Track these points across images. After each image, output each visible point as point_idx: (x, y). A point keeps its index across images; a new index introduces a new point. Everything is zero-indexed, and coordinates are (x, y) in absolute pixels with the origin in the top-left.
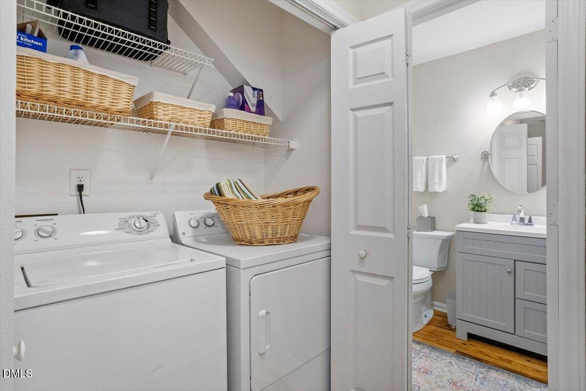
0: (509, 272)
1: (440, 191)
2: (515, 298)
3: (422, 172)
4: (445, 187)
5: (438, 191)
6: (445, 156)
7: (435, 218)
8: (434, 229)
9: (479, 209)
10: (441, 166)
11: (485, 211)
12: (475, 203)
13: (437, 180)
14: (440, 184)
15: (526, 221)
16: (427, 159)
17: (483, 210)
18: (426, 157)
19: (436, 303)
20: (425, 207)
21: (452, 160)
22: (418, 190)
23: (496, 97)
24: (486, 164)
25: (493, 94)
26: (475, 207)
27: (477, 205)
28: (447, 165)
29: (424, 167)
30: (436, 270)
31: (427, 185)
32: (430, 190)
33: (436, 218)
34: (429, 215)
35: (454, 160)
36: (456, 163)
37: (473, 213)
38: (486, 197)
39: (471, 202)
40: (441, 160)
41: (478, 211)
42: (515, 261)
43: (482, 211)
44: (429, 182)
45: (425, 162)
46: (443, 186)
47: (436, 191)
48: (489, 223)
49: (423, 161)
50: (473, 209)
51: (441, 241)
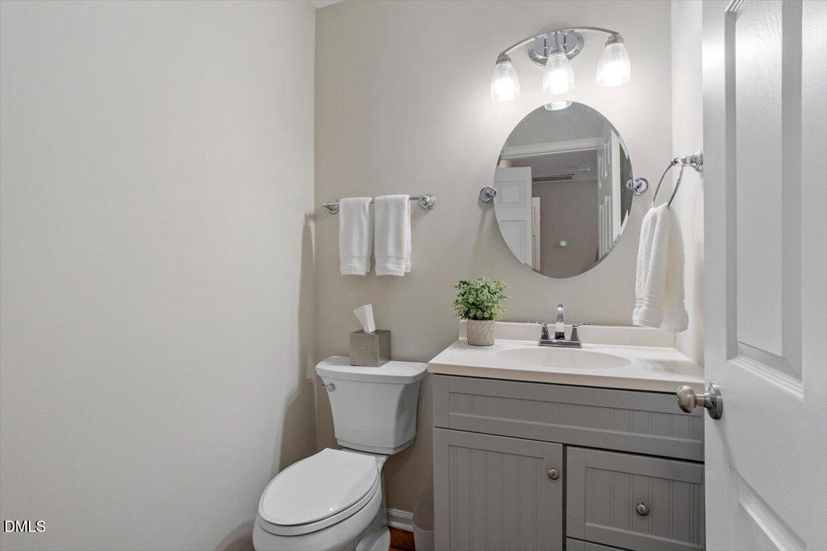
0: (552, 477)
1: (399, 274)
2: (565, 537)
3: (361, 233)
4: (409, 263)
5: (395, 274)
6: (408, 197)
7: (389, 331)
8: (388, 356)
9: (479, 313)
10: (399, 216)
11: (490, 318)
12: (471, 300)
13: (391, 250)
14: (399, 258)
15: (568, 338)
16: (372, 203)
17: (486, 315)
18: (370, 199)
19: (395, 512)
20: (368, 310)
21: (423, 206)
22: (353, 273)
23: (508, 65)
24: (489, 214)
25: (503, 58)
26: (469, 309)
27: (473, 304)
28: (414, 218)
29: (365, 221)
30: (391, 452)
31: (372, 261)
32: (379, 272)
33: (393, 334)
34: (376, 327)
35: (428, 207)
36: (432, 212)
37: (465, 321)
38: (493, 286)
39: (460, 298)
40: (400, 204)
41: (475, 318)
42: (565, 445)
43: (484, 319)
44: (376, 255)
45: (367, 207)
46: (404, 261)
47: (390, 273)
48: (497, 342)
49: (364, 206)
50: (467, 314)
51: (400, 389)
